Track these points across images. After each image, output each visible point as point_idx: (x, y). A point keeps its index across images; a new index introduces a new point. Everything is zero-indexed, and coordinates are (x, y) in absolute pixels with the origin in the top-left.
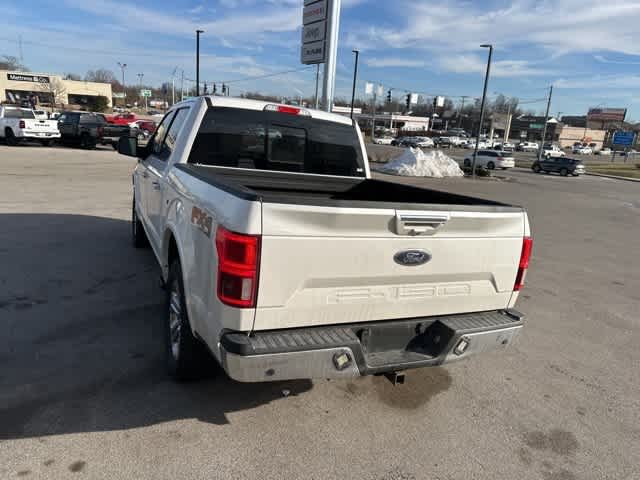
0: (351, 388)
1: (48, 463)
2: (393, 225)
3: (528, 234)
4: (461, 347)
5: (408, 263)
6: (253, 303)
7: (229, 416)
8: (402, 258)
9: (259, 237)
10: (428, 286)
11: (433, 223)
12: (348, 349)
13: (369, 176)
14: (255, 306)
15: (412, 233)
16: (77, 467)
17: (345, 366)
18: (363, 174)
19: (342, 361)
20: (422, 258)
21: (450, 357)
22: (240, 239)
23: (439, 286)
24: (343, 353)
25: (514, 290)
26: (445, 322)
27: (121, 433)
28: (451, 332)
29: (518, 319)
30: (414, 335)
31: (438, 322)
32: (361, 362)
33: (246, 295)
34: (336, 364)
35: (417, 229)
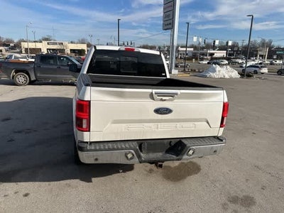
0: (151, 171)
1: (16, 193)
2: (151, 96)
3: (226, 100)
4: (191, 152)
5: (161, 114)
6: (88, 130)
7: (93, 179)
8: (158, 111)
9: (89, 102)
10: (173, 124)
11: (172, 95)
12: (132, 151)
13: (168, 77)
14: (89, 131)
15: (162, 100)
16: (26, 195)
17: (131, 159)
18: (166, 76)
19: (130, 156)
20: (168, 111)
21: (185, 157)
22: (82, 103)
23: (179, 124)
24: (130, 152)
25: (221, 127)
26: (183, 141)
27: (47, 183)
28: (185, 145)
29: (222, 141)
30: (169, 146)
31: (180, 141)
32: (139, 157)
33: (84, 126)
34: (127, 157)
35: (164, 98)
